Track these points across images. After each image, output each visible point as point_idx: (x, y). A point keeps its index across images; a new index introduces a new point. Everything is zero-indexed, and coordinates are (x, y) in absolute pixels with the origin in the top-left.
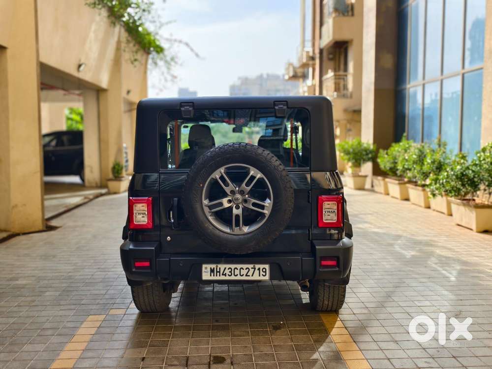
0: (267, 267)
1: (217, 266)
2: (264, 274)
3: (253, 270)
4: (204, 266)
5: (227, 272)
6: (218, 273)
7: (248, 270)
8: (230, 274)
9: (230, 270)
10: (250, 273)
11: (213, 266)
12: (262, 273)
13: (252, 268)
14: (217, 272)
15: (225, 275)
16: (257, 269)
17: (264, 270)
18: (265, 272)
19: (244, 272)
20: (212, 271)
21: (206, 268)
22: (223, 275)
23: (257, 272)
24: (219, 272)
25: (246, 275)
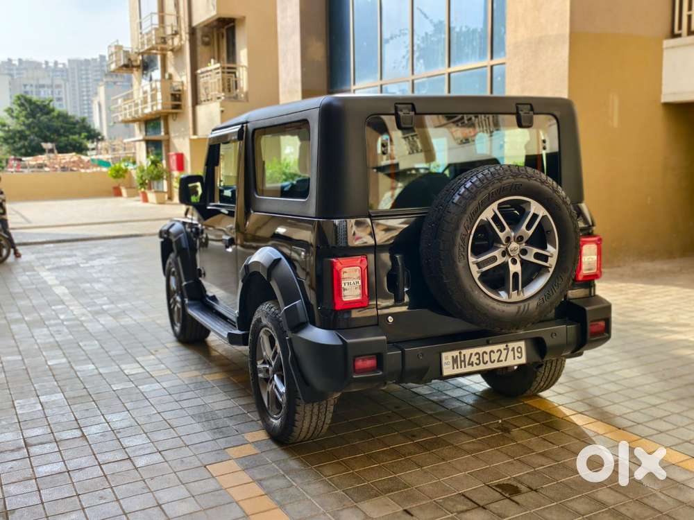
0: (522, 344)
1: (460, 353)
2: (519, 355)
3: (506, 351)
4: (444, 355)
5: (474, 359)
6: (463, 364)
7: (499, 352)
8: (478, 362)
9: (477, 356)
10: (503, 358)
11: (456, 353)
12: (517, 354)
13: (504, 349)
14: (461, 362)
15: (472, 364)
16: (510, 349)
17: (519, 350)
18: (521, 352)
19: (495, 356)
20: (455, 360)
21: (447, 358)
22: (469, 364)
23: (511, 353)
24: (464, 361)
25: (499, 361)
